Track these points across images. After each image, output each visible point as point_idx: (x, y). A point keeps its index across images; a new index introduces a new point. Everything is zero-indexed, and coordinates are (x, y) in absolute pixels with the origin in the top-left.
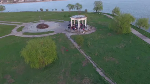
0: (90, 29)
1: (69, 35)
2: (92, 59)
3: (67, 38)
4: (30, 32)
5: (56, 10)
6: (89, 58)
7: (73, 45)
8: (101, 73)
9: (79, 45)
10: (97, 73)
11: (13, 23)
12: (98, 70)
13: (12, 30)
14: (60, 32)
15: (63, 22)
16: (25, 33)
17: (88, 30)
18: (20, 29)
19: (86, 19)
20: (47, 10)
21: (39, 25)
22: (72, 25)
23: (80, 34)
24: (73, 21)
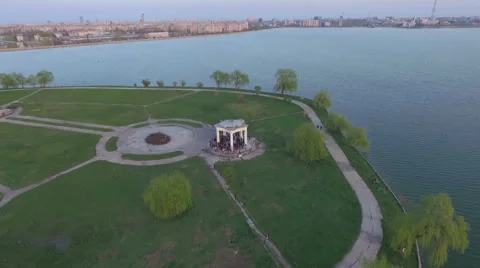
0: (254, 148)
1: (212, 160)
2: (245, 206)
3: (208, 168)
4: (134, 152)
5: (183, 84)
6: (240, 205)
7: (218, 183)
8: (252, 225)
9: (228, 183)
10: (248, 225)
11: (88, 128)
12: (250, 221)
13: (95, 146)
14: (196, 154)
15: (200, 126)
16: (125, 156)
17: (250, 151)
18: (112, 145)
19: (245, 129)
20: (160, 85)
21: (152, 135)
22: (218, 140)
23: (232, 160)
24: (221, 132)
